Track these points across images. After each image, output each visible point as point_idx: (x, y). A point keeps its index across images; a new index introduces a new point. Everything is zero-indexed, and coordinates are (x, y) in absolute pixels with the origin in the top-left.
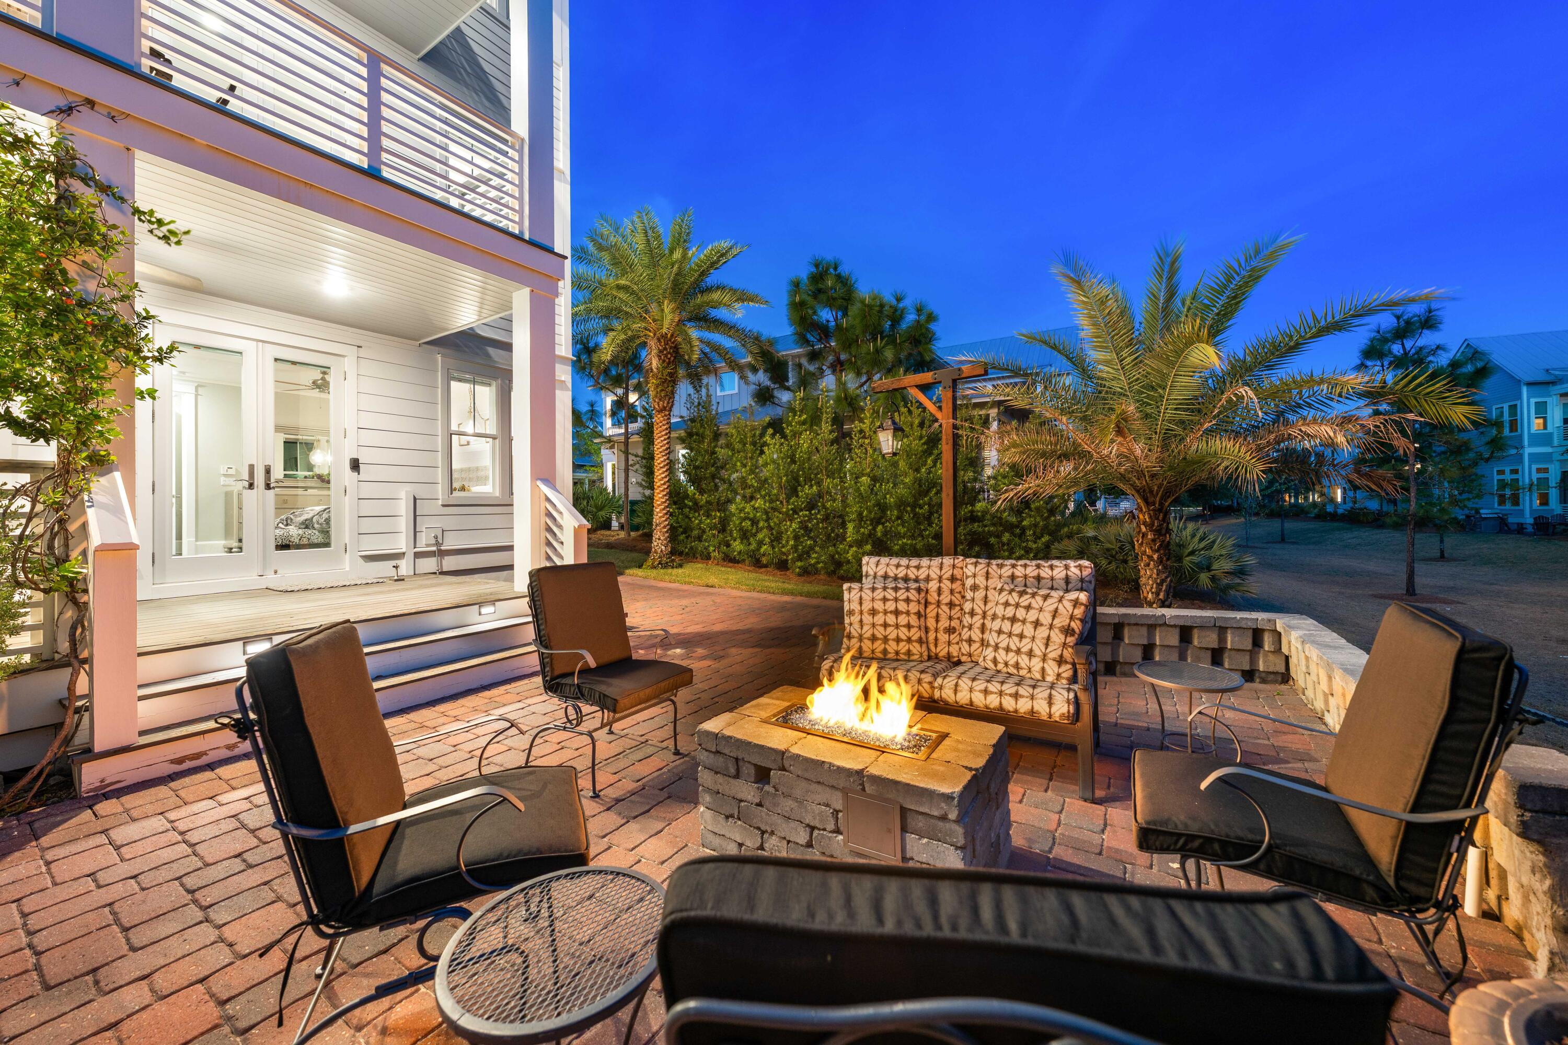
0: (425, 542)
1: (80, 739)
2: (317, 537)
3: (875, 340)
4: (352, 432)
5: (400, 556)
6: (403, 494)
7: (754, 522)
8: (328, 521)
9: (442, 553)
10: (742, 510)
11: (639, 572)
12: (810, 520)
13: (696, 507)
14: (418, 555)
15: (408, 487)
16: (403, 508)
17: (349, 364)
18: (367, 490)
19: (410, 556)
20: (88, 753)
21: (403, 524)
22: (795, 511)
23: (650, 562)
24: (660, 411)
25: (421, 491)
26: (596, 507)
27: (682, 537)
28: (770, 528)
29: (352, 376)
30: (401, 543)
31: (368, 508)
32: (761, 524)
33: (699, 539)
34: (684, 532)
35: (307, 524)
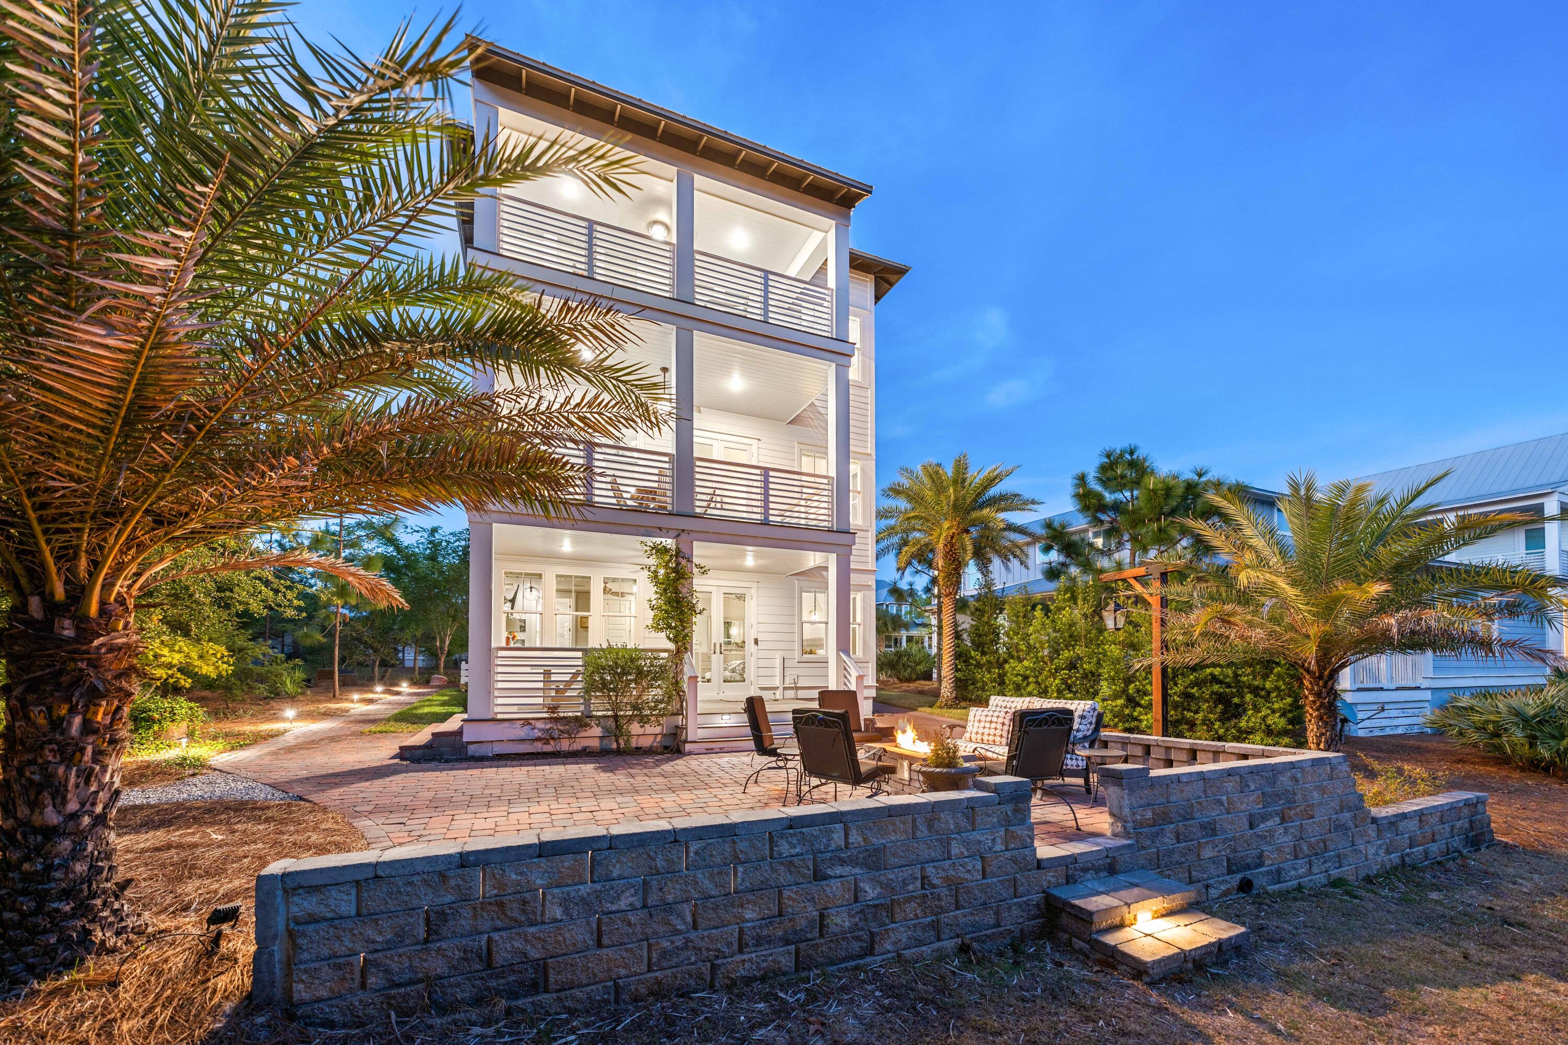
0: (788, 682)
1: (683, 737)
2: (738, 678)
3: (1159, 519)
4: (755, 625)
5: (777, 688)
6: (778, 656)
7: (1026, 678)
8: (744, 668)
9: (797, 688)
10: (1014, 669)
11: (928, 710)
12: (1070, 677)
13: (979, 665)
14: (785, 689)
15: (781, 653)
16: (778, 663)
17: (753, 591)
18: (763, 654)
19: (781, 689)
20: (686, 742)
21: (778, 672)
22: (1057, 670)
23: (938, 704)
24: (947, 596)
25: (787, 655)
26: (915, 662)
27: (971, 687)
28: (1037, 683)
29: (755, 598)
30: (777, 682)
31: (762, 663)
32: (1031, 680)
33: (983, 689)
34: (973, 684)
35: (733, 671)
